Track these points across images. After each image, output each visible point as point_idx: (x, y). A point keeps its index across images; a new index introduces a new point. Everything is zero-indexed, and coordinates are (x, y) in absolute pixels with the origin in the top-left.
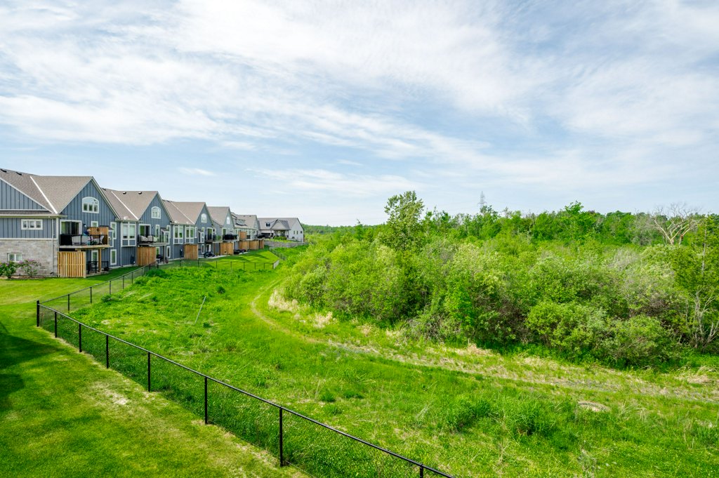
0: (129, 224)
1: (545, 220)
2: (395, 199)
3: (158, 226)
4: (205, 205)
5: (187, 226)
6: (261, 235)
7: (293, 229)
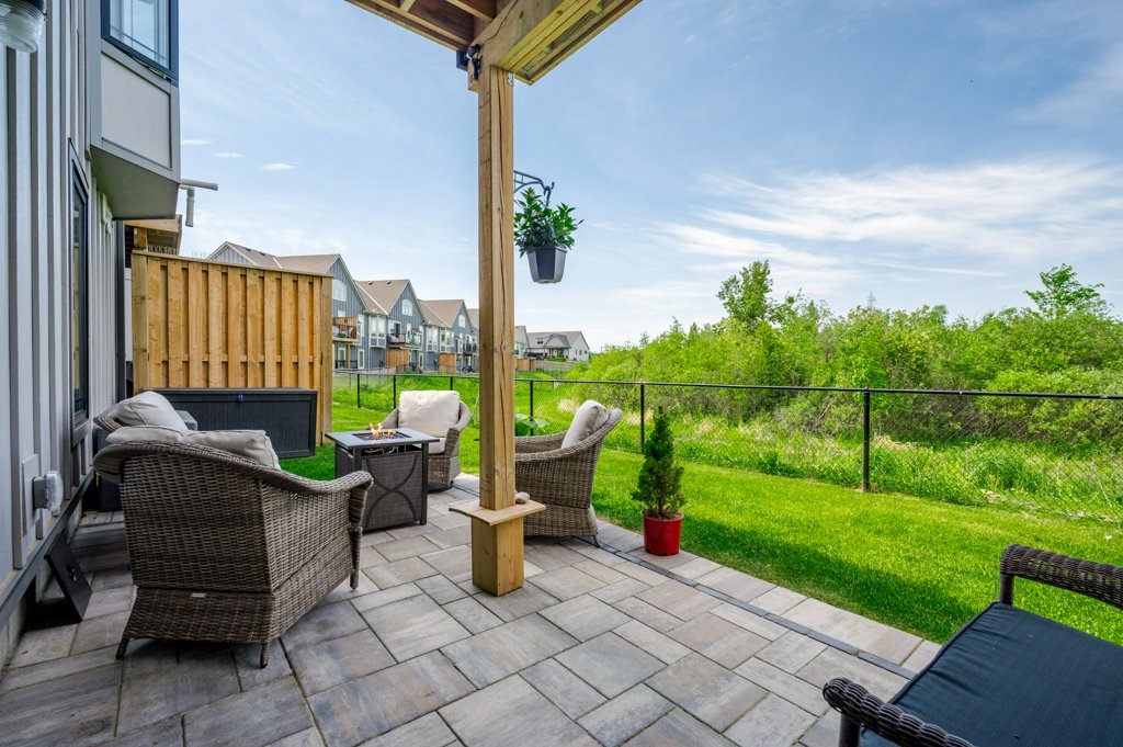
0: (378, 319)
3: (409, 325)
4: (463, 304)
5: (443, 329)
6: (530, 355)
7: (576, 345)
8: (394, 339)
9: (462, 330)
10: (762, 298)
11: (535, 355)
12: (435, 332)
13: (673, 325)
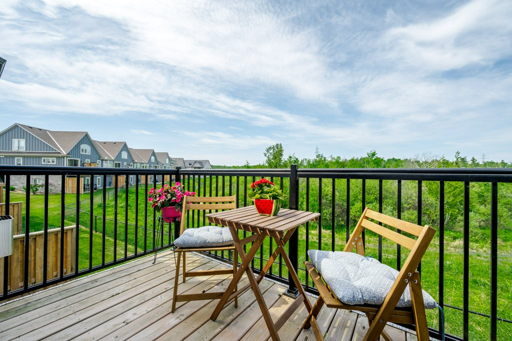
0: (108, 162)
1: (354, 162)
2: (270, 148)
3: (125, 163)
4: (154, 151)
7: (206, 166)
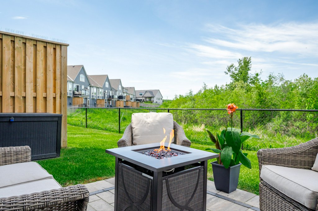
3: (83, 86)
5: (99, 88)
6: (137, 100)
7: (157, 96)
8: (76, 93)
9: (107, 89)
10: (247, 74)
11: (139, 100)
12: (95, 89)
13: (204, 86)
